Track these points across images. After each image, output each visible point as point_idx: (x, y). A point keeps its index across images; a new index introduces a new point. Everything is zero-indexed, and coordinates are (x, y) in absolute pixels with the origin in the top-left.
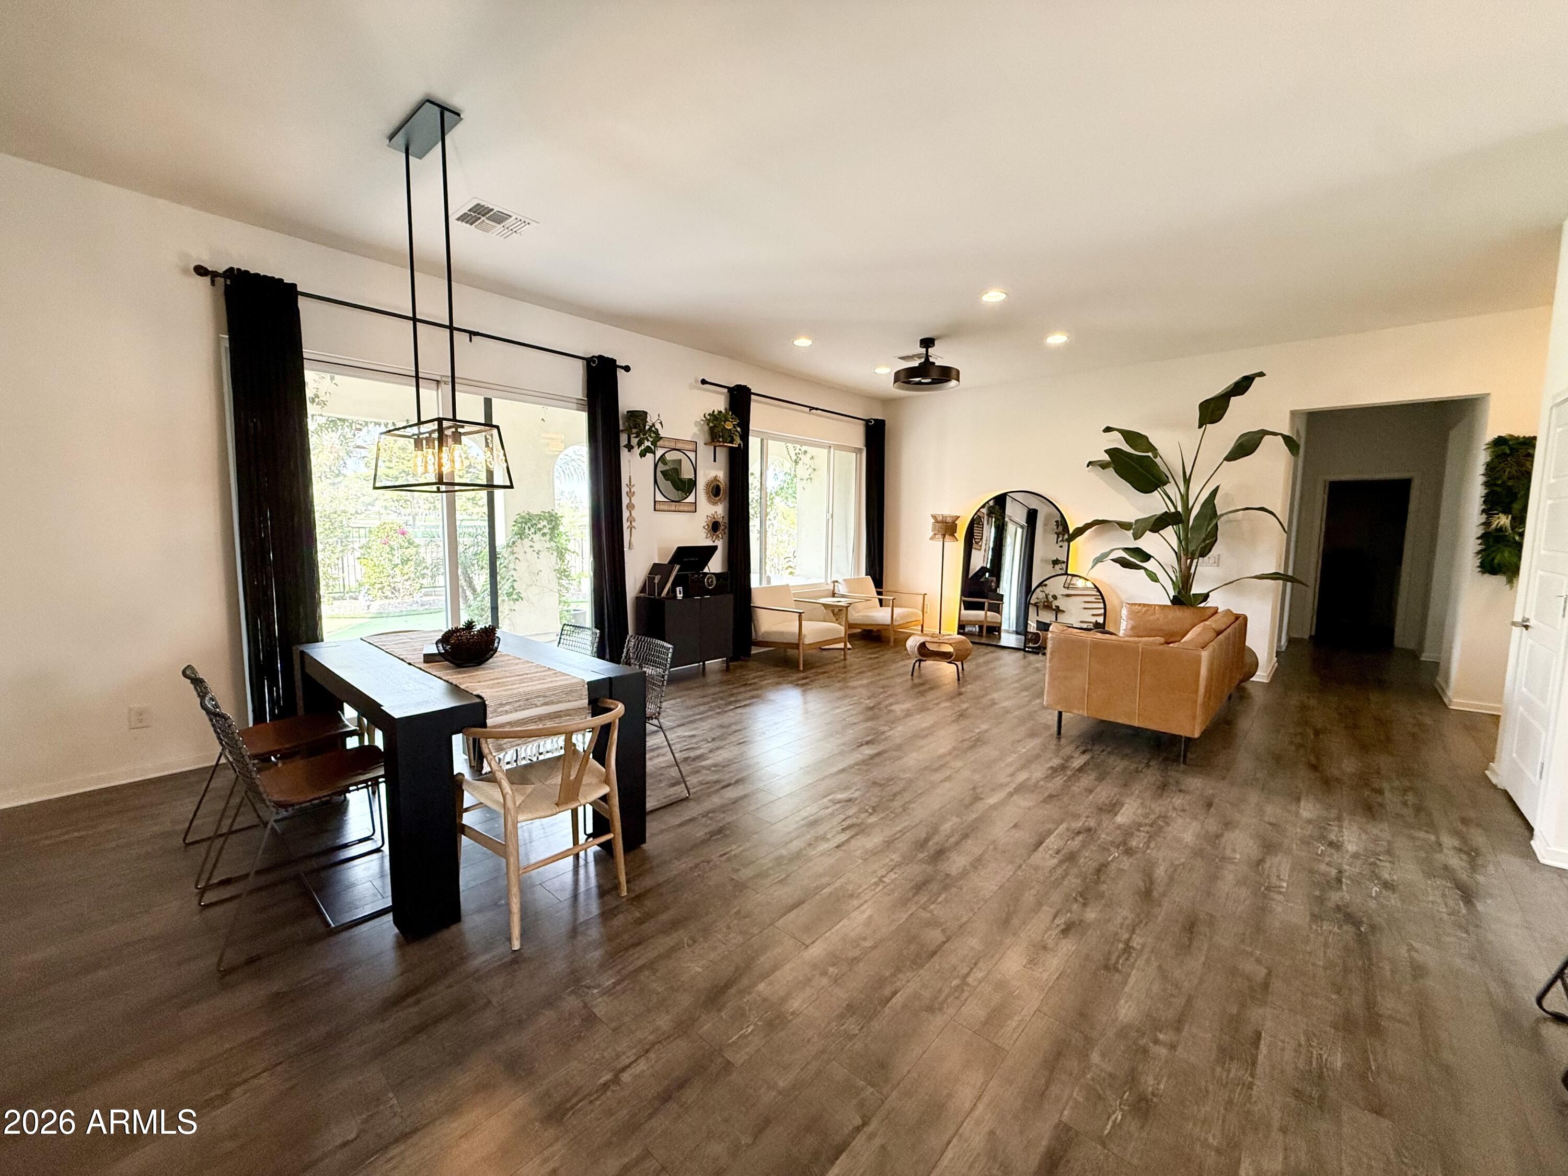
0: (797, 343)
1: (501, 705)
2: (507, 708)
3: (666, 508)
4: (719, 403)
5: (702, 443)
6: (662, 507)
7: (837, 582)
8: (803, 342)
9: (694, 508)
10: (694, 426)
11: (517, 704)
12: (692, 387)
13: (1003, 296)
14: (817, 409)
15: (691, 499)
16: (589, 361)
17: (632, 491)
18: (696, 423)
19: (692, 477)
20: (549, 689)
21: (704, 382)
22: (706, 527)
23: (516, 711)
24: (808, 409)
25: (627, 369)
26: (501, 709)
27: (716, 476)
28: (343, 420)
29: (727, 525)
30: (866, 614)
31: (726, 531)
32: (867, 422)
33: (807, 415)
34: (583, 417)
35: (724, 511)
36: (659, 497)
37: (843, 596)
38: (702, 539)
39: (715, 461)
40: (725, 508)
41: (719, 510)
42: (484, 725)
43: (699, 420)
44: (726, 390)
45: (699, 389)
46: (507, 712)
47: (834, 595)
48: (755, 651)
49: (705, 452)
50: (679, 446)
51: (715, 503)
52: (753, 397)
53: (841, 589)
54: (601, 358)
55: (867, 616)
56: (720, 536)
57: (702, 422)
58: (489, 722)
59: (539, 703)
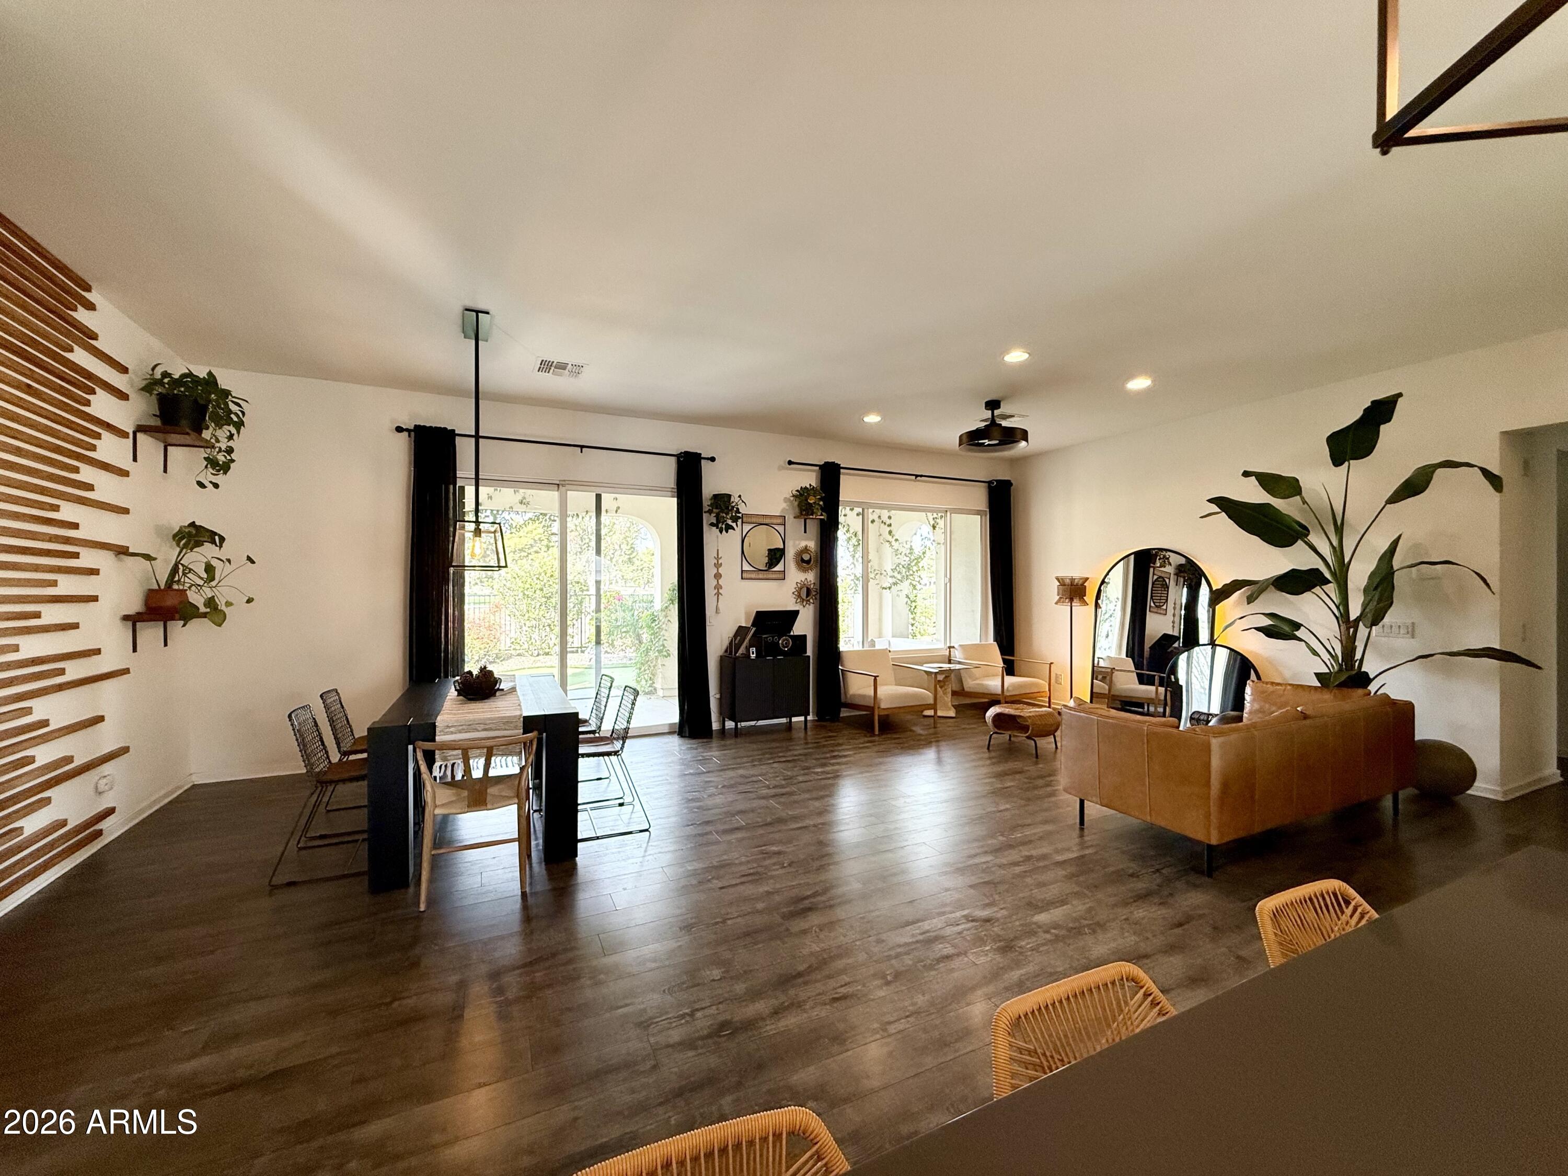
0: (867, 419)
1: (448, 727)
2: (452, 729)
3: (753, 576)
4: (810, 479)
5: (792, 517)
6: (749, 576)
7: (953, 647)
8: (872, 419)
9: (782, 576)
10: (782, 501)
11: (461, 728)
12: (781, 468)
13: (1026, 356)
14: (921, 476)
15: (779, 567)
16: (678, 456)
17: (720, 562)
18: (786, 500)
19: (782, 547)
20: (489, 719)
21: (790, 463)
22: (796, 593)
23: (460, 732)
24: (914, 477)
25: (713, 459)
26: (448, 730)
27: (806, 547)
28: (545, 515)
29: (818, 591)
30: (980, 682)
31: (818, 597)
32: (990, 483)
33: (913, 482)
34: (674, 501)
35: (815, 579)
36: (746, 567)
37: (960, 663)
38: (790, 604)
39: (805, 532)
40: (816, 574)
41: (811, 577)
42: (434, 740)
43: (788, 496)
44: (817, 468)
45: (787, 469)
46: (452, 733)
47: (950, 662)
48: (844, 713)
49: (794, 526)
50: (767, 521)
51: (805, 570)
52: (842, 471)
53: (957, 655)
54: (686, 453)
55: (982, 685)
56: (811, 601)
57: (792, 498)
58: (437, 738)
59: (480, 729)
